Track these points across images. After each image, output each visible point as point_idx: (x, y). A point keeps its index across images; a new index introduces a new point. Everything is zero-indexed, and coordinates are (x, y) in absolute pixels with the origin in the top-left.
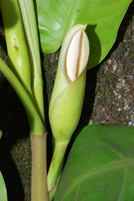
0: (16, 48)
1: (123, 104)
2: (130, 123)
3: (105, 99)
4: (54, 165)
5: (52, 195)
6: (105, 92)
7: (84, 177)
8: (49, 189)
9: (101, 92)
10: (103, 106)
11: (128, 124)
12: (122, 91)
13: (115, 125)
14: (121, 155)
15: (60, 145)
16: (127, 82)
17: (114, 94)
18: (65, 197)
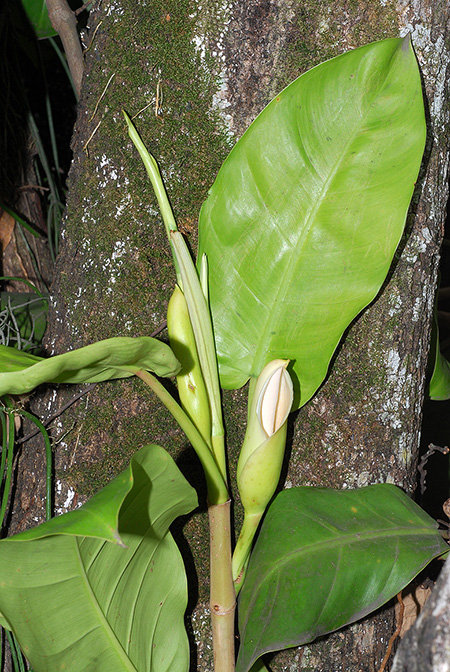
0: (192, 388)
1: (335, 458)
2: (345, 485)
3: (311, 452)
4: (242, 544)
5: (238, 586)
6: (310, 443)
7: (287, 559)
8: (235, 578)
9: (304, 443)
10: (307, 462)
11: (341, 486)
12: (333, 441)
13: (324, 488)
14: (333, 530)
15: (252, 517)
16: (341, 428)
17: (321, 445)
18: (260, 585)
